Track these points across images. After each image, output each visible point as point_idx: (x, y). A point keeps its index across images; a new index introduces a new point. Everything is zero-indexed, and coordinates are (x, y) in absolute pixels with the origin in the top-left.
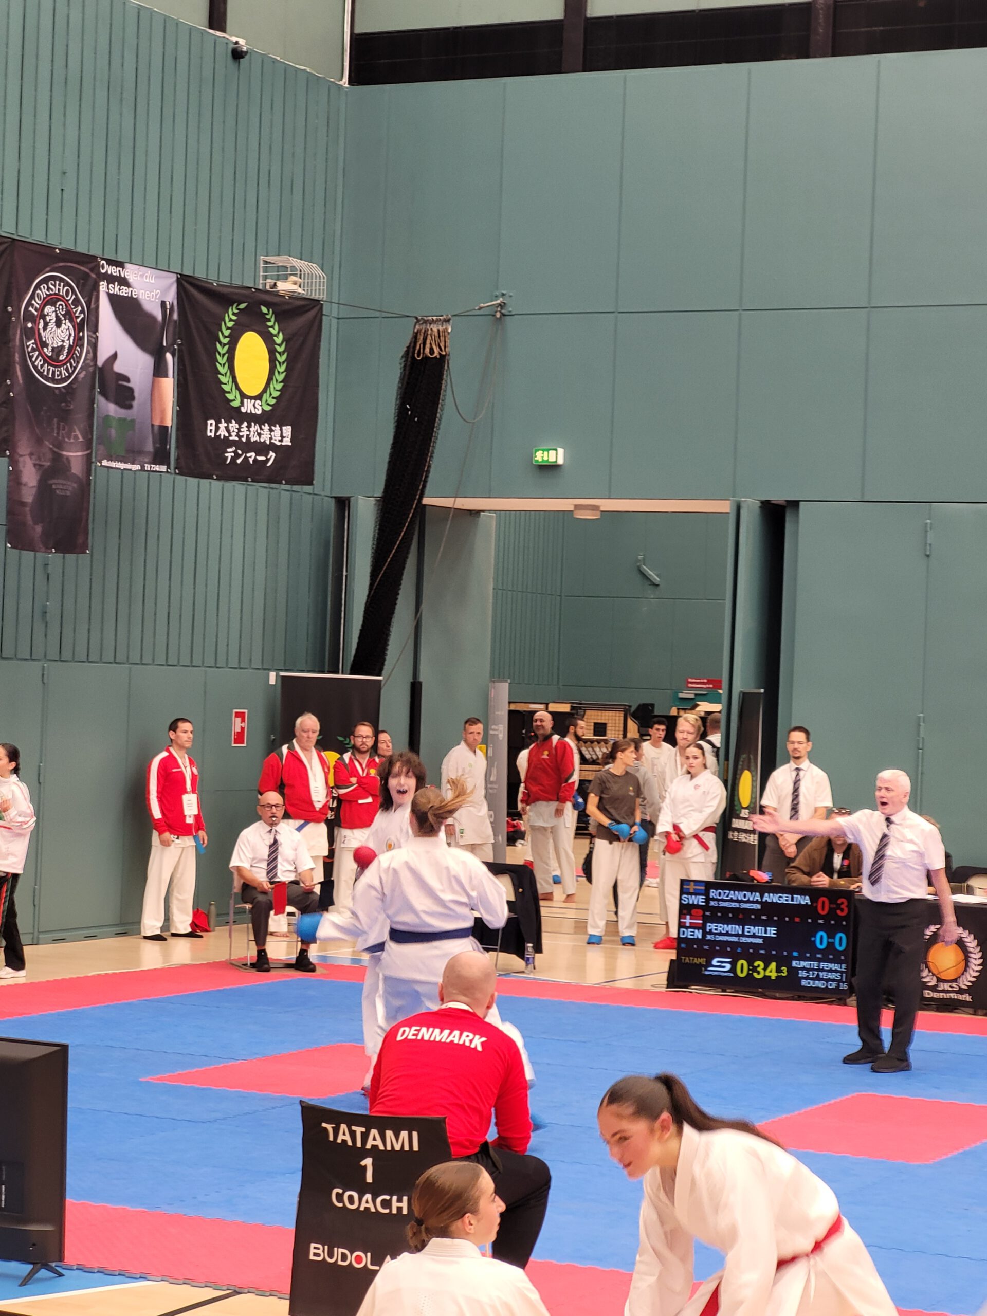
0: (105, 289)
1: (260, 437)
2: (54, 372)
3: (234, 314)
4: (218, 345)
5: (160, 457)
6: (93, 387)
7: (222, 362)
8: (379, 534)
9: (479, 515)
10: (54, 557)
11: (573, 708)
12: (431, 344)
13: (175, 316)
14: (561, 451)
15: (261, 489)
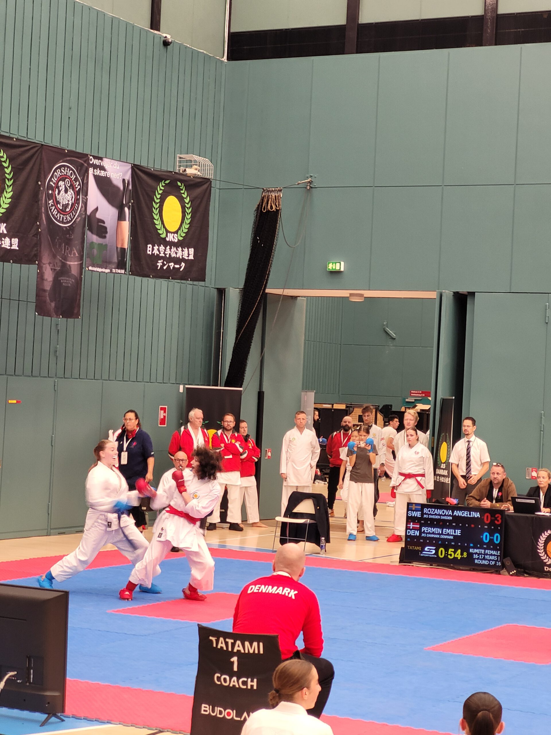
0: (92, 172)
1: (176, 255)
2: (63, 218)
3: (162, 186)
4: (154, 203)
5: (121, 265)
6: (84, 226)
7: (156, 213)
8: (241, 309)
9: (297, 300)
10: (61, 320)
11: (347, 407)
12: (271, 204)
13: (130, 187)
14: (342, 263)
15: (176, 284)
